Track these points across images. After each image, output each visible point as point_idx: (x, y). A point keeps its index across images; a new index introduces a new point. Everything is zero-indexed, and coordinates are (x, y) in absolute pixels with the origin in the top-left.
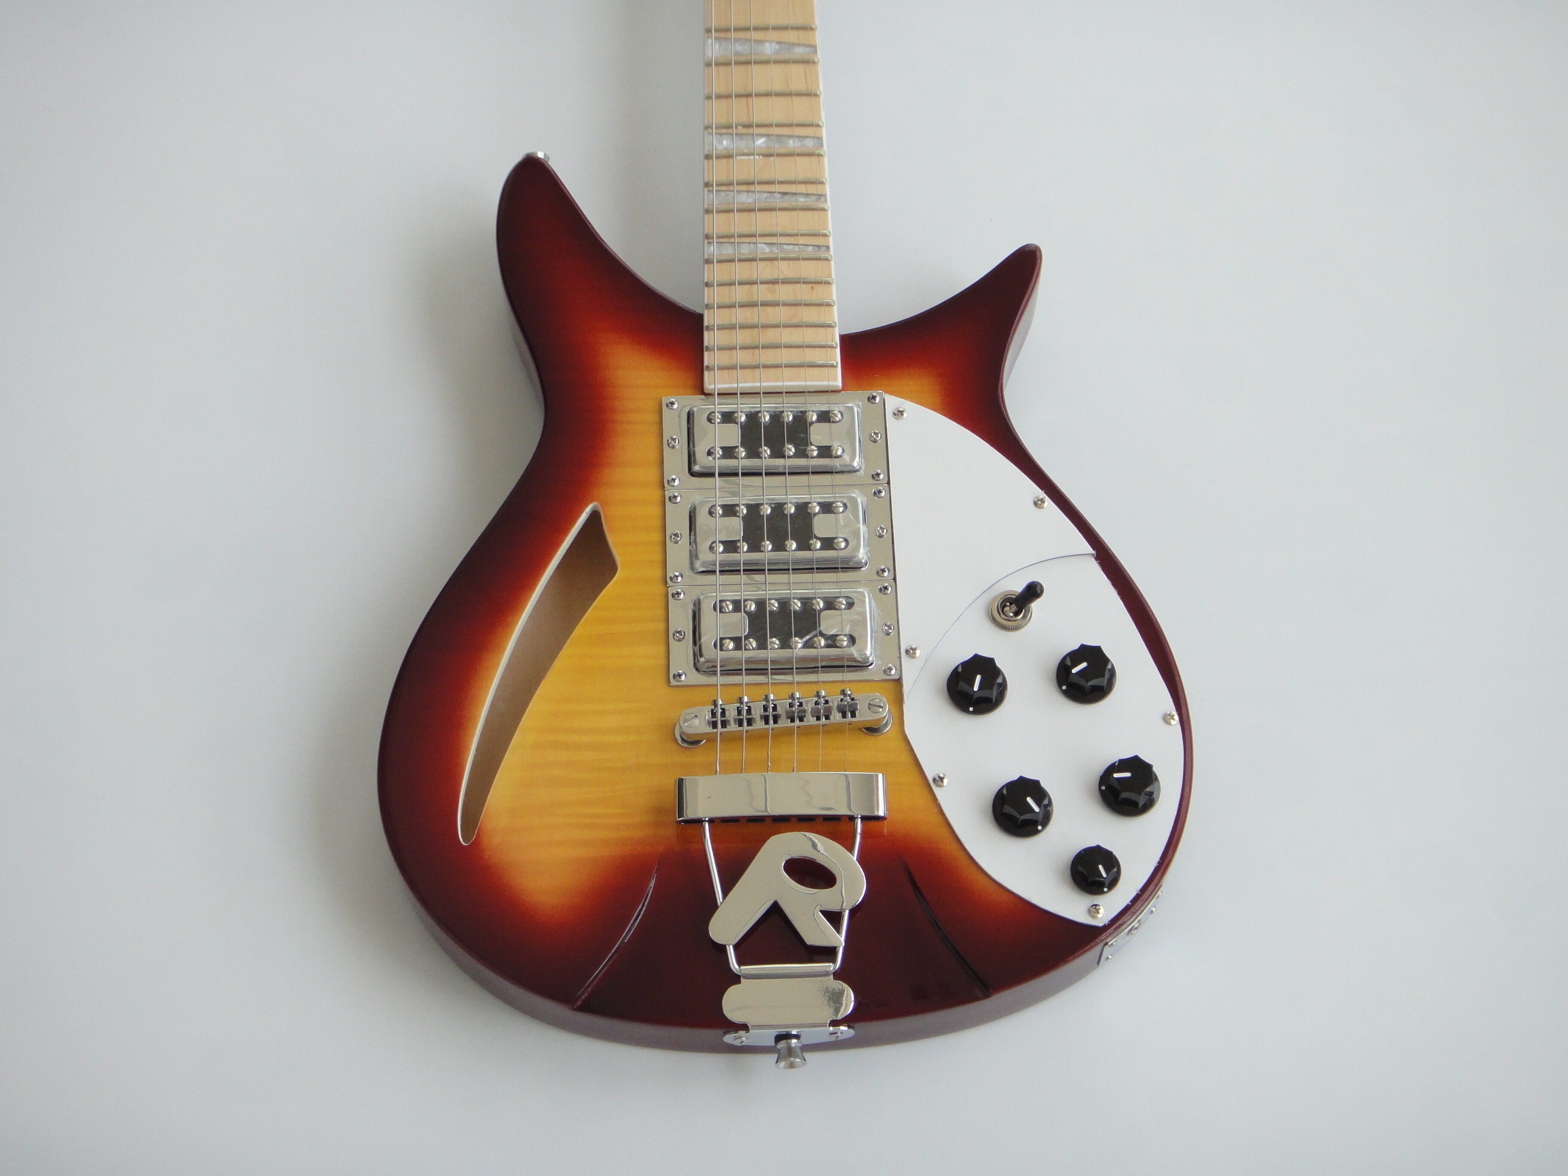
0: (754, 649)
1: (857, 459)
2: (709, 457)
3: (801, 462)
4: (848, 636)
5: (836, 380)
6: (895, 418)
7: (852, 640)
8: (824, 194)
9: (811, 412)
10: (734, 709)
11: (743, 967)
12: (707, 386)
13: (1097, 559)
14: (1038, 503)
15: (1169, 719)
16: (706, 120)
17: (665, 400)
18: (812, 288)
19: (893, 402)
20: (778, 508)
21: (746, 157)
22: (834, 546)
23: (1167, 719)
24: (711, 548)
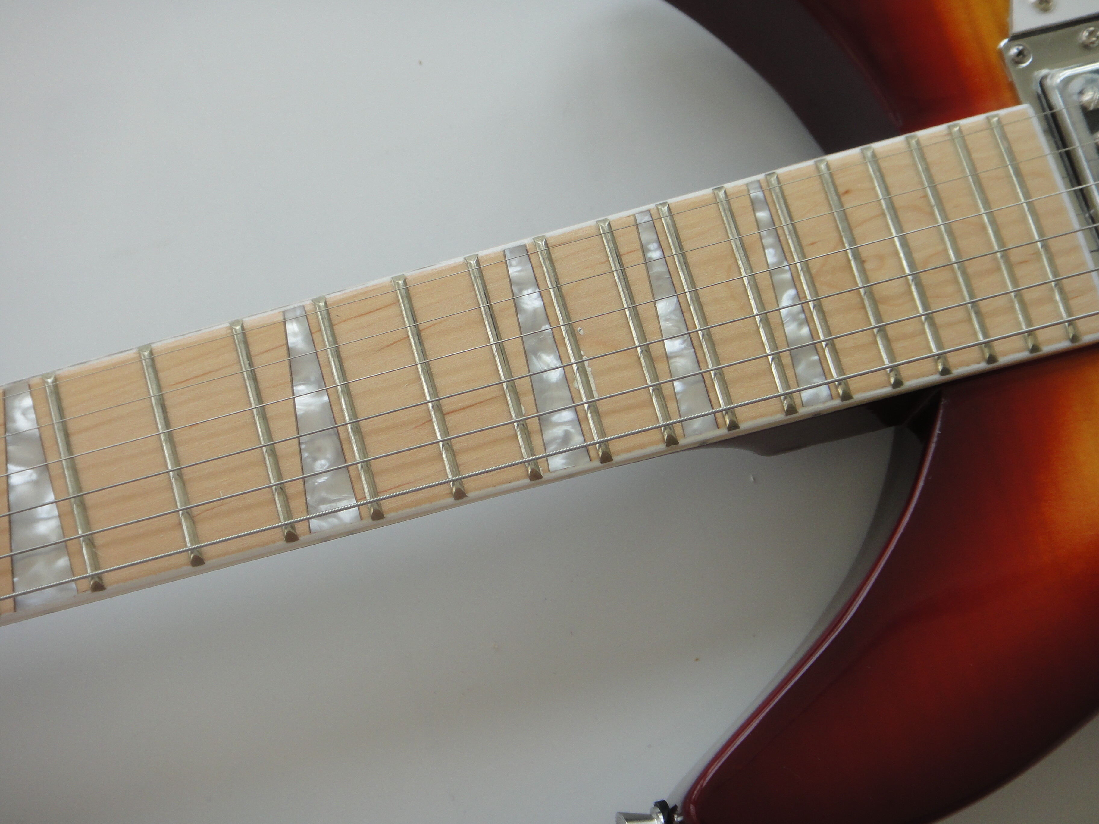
16: (522, 482)
18: (847, 192)
21: (591, 379)
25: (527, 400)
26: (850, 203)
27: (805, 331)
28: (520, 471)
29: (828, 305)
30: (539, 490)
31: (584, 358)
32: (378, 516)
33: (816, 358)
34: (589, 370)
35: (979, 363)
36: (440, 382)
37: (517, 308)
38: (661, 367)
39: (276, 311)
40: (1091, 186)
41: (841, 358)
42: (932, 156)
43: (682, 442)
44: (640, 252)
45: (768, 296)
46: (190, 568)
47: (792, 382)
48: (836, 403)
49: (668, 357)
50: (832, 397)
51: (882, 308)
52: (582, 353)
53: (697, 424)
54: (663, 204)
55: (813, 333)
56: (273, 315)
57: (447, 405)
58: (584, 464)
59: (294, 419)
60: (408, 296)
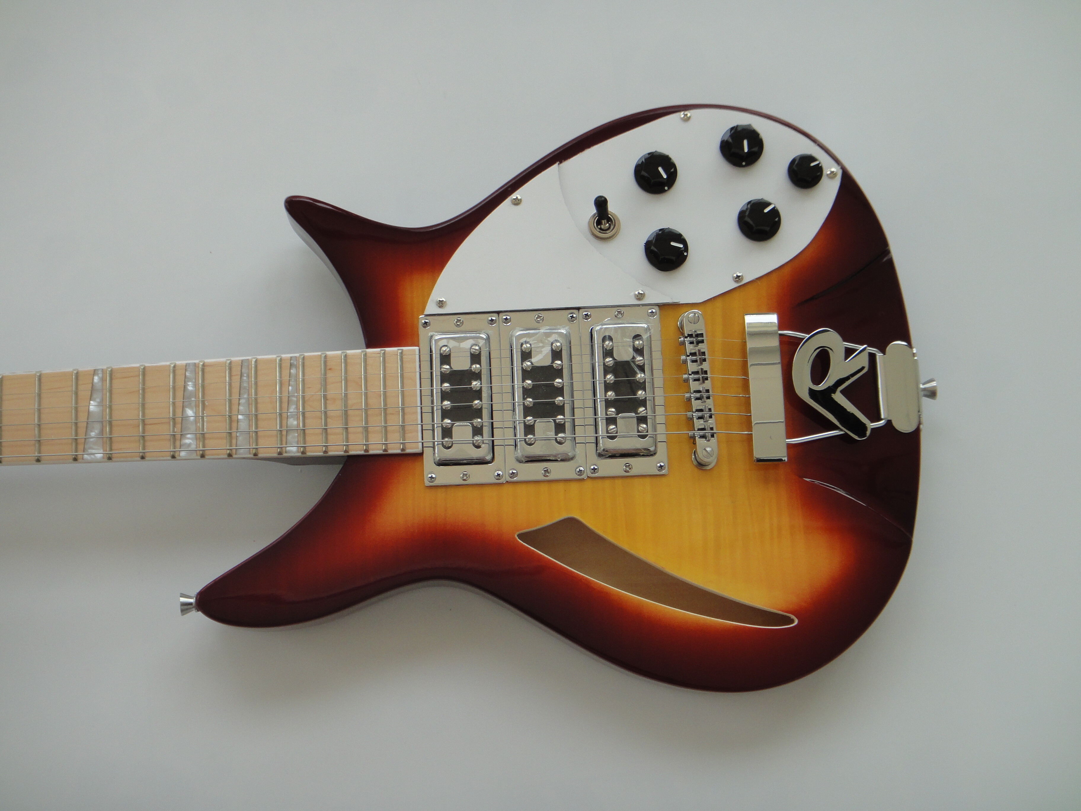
0: (646, 409)
1: (481, 335)
2: (482, 446)
3: (484, 377)
4: (634, 340)
5: (415, 350)
6: (445, 306)
7: (637, 337)
8: (241, 361)
9: (442, 370)
10: (699, 421)
11: (882, 417)
12: (419, 450)
13: (561, 162)
14: (517, 202)
15: (687, 117)
16: (168, 458)
17: (427, 483)
18: (330, 369)
19: (431, 308)
20: (526, 392)
21: (205, 424)
22: (558, 351)
23: (687, 119)
24: (560, 443)
25: (179, 426)
26: (329, 374)
27: (295, 423)
28: (168, 454)
29: (307, 415)
30: (173, 462)
31: (205, 415)
32: (110, 459)
33: (297, 435)
34: (205, 419)
35: (361, 451)
36: (147, 411)
37: (185, 387)
38: (234, 425)
39: (92, 369)
40: (433, 389)
41: (306, 437)
42: (370, 361)
43: (234, 456)
44: (240, 376)
45: (285, 405)
46: (35, 462)
47: (284, 442)
48: (299, 454)
49: (238, 421)
50: (298, 452)
51: (329, 420)
52: (205, 412)
53: (242, 451)
54: (254, 358)
55: (298, 425)
56: (90, 368)
57: (147, 422)
58: (194, 456)
59: (87, 414)
60: (144, 374)
